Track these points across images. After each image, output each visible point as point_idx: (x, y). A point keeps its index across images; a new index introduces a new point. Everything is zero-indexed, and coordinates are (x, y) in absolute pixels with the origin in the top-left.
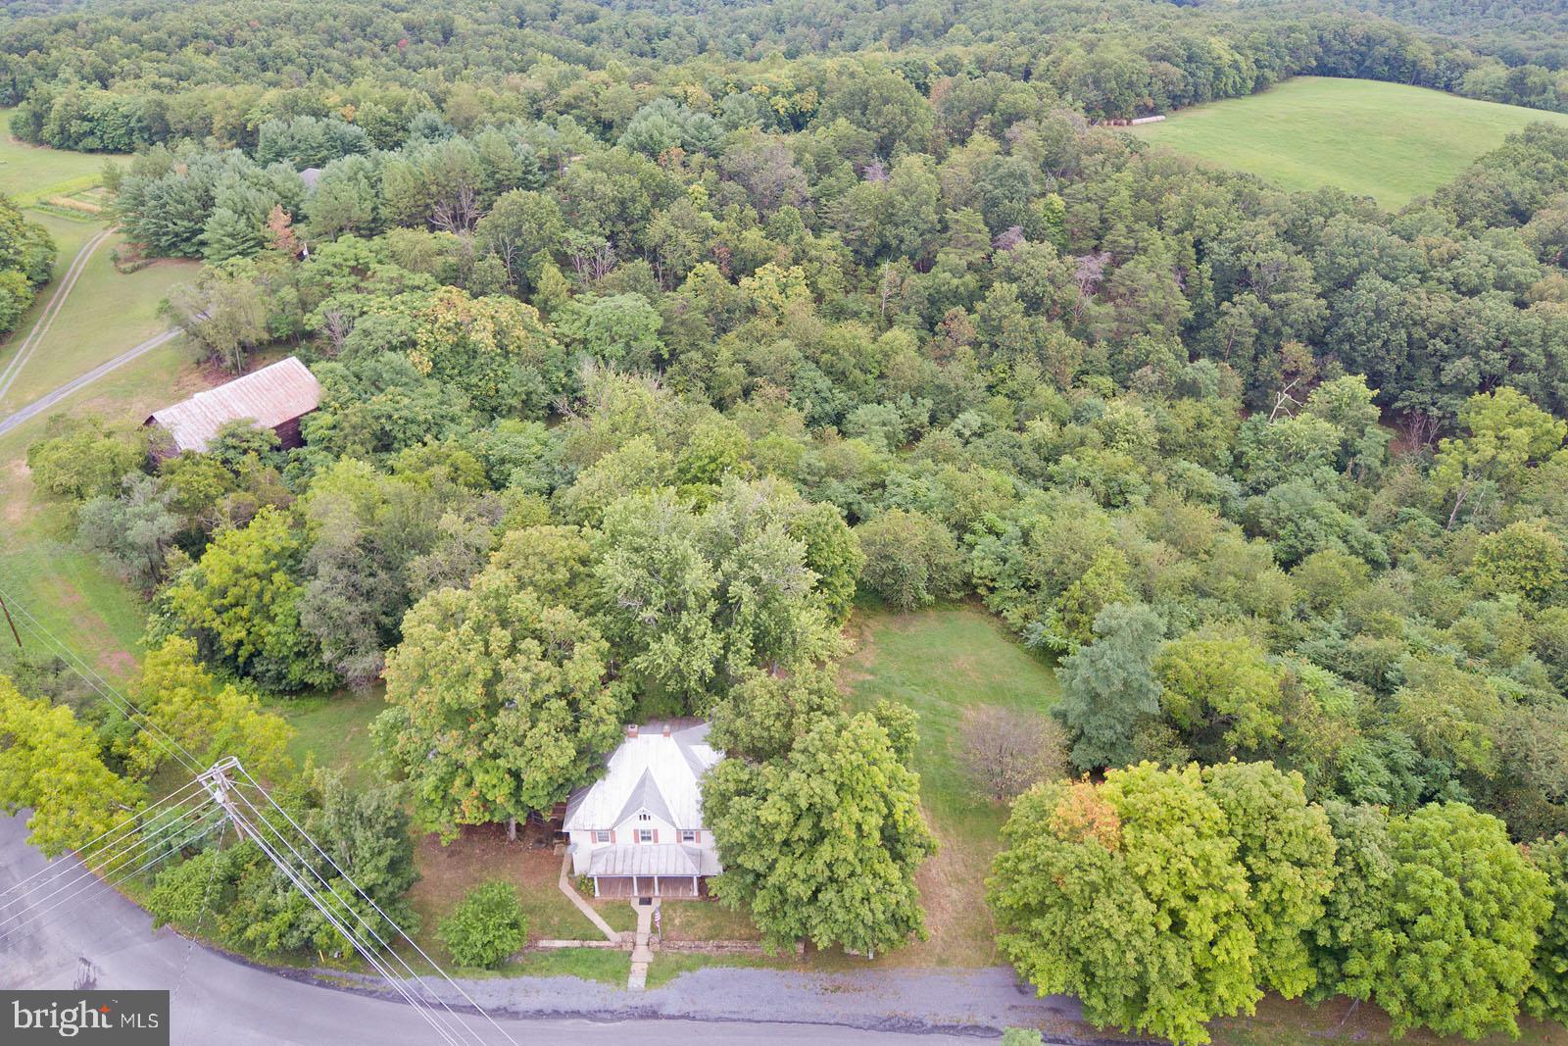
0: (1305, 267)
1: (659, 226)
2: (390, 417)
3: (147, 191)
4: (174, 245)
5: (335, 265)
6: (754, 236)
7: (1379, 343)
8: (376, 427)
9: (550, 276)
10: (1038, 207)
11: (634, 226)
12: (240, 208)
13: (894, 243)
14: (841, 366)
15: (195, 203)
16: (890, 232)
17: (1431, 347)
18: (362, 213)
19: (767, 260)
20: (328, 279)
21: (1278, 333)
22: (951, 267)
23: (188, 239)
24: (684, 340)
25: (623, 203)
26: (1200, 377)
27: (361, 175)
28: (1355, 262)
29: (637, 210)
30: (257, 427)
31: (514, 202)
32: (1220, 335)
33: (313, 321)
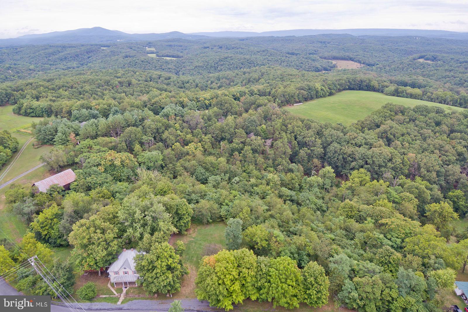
0: (319, 141)
1: (166, 135)
2: (90, 183)
3: (42, 129)
4: (47, 142)
5: (84, 146)
6: (189, 136)
7: (336, 159)
8: (87, 185)
9: (137, 147)
10: (259, 128)
11: (160, 134)
12: (64, 133)
13: (224, 137)
14: (207, 167)
15: (53, 132)
16: (223, 134)
17: (348, 160)
18: (93, 133)
19: (193, 142)
20: (82, 150)
21: (313, 157)
22: (236, 143)
23: (51, 140)
24: (168, 161)
25: (158, 129)
26: (293, 168)
27: (94, 124)
28: (331, 140)
29: (161, 131)
30: (59, 186)
31: (129, 130)
32: (299, 158)
33: (77, 160)
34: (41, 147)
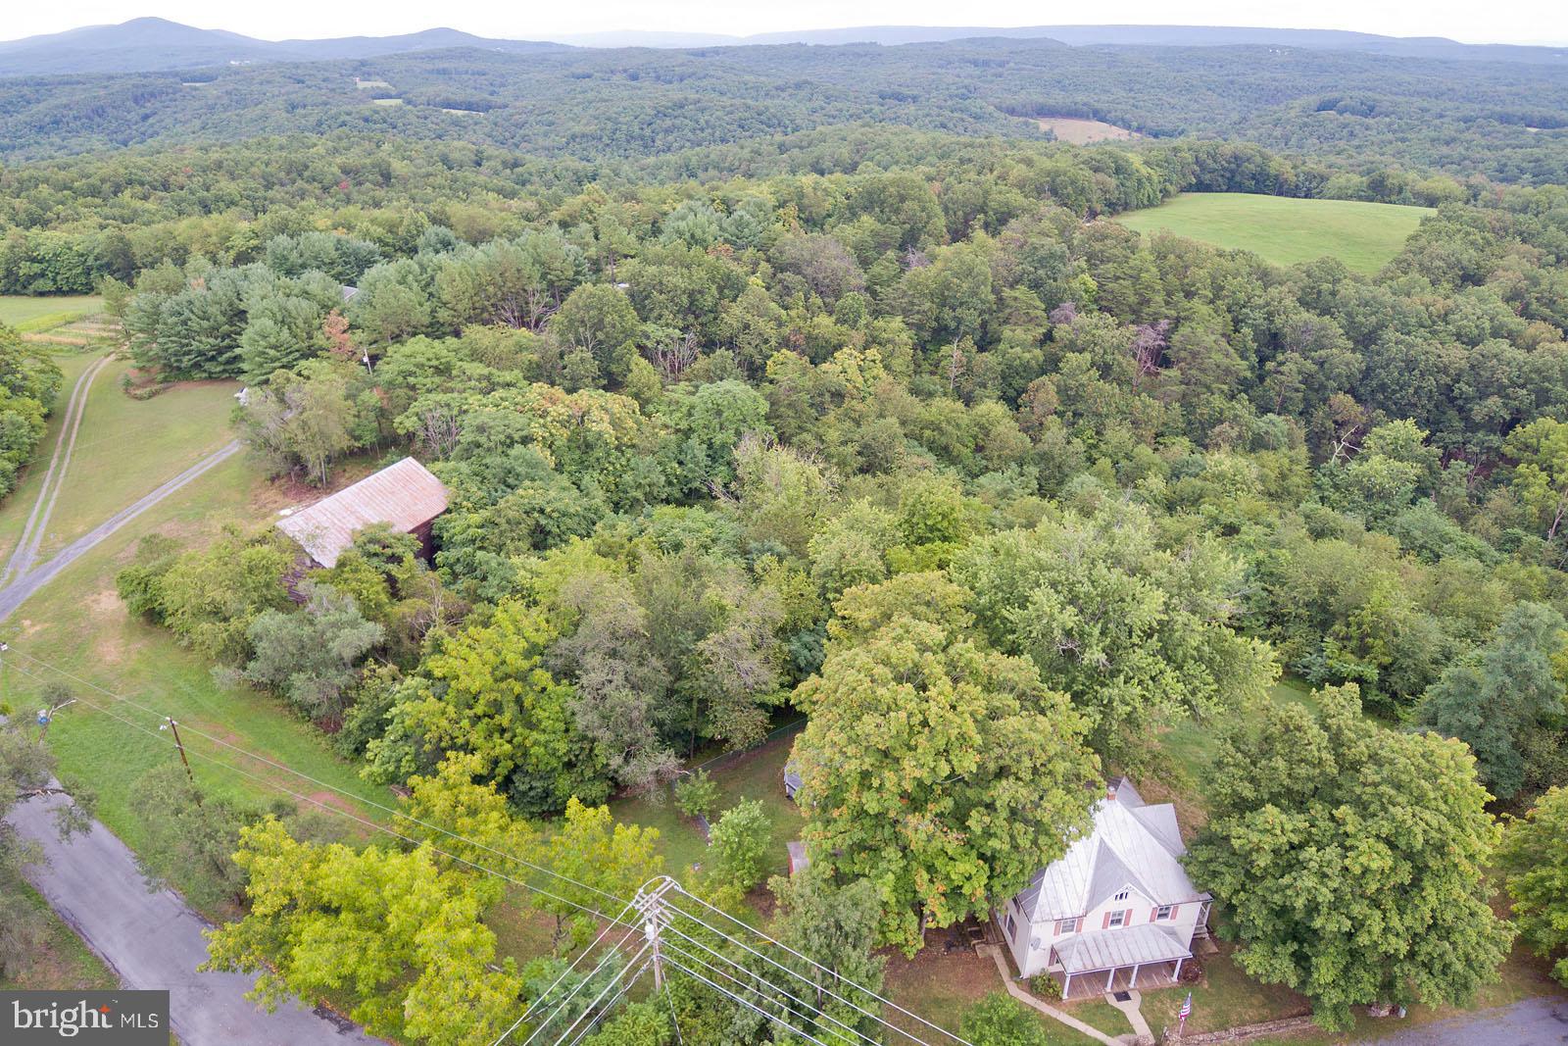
2: (542, 511)
3: (164, 307)
4: (197, 366)
6: (825, 323)
8: (531, 522)
9: (641, 369)
11: (703, 319)
12: (280, 318)
13: (953, 325)
15: (221, 319)
17: (1456, 391)
19: (839, 347)
21: (1323, 387)
22: (1019, 342)
23: (213, 358)
24: (794, 423)
25: (691, 294)
26: (1272, 429)
29: (708, 301)
31: (591, 295)
32: (1272, 394)
33: (405, 423)
34: (165, 389)
